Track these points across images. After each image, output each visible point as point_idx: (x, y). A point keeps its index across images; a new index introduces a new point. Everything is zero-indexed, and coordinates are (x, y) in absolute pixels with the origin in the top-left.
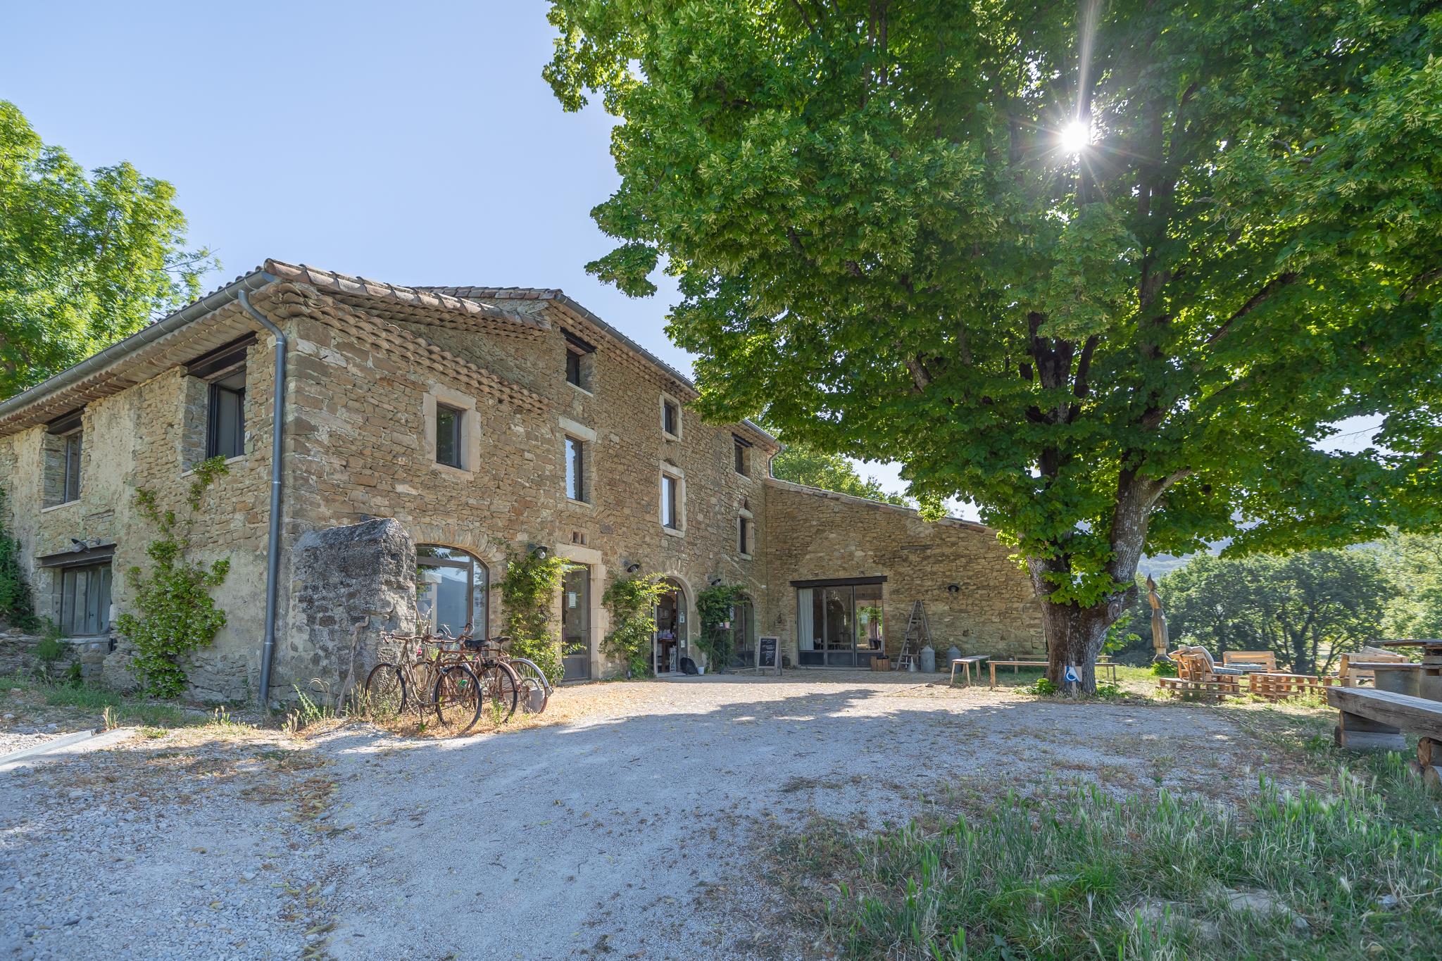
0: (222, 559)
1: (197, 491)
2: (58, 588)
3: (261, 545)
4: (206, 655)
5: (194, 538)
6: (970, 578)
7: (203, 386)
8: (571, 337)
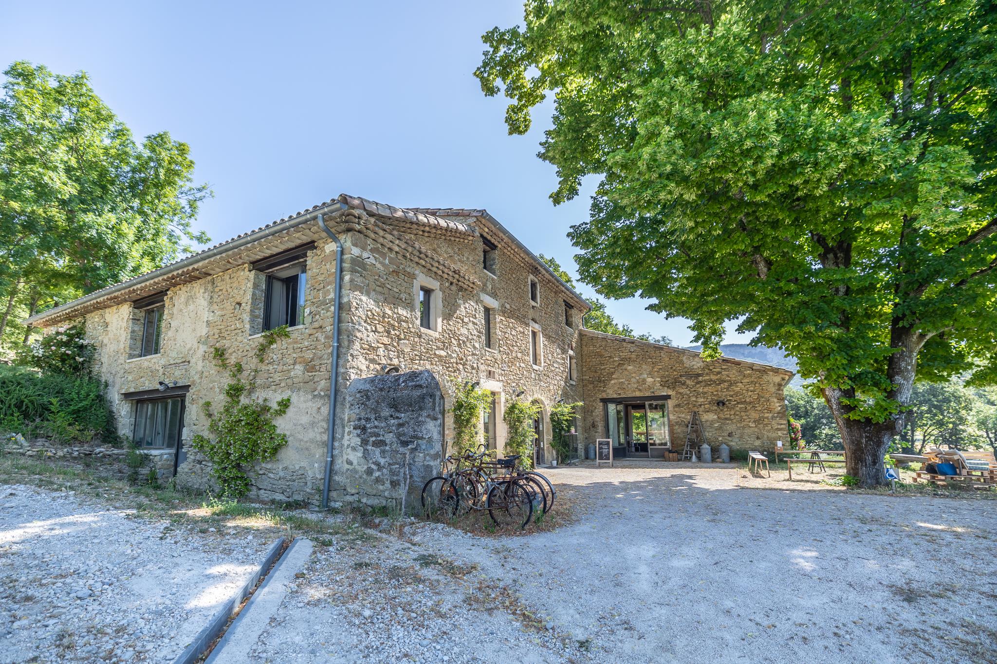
0: (286, 398)
1: (263, 349)
2: (134, 414)
3: (319, 388)
4: (269, 466)
5: (259, 381)
6: (732, 396)
7: (263, 277)
8: (486, 241)
